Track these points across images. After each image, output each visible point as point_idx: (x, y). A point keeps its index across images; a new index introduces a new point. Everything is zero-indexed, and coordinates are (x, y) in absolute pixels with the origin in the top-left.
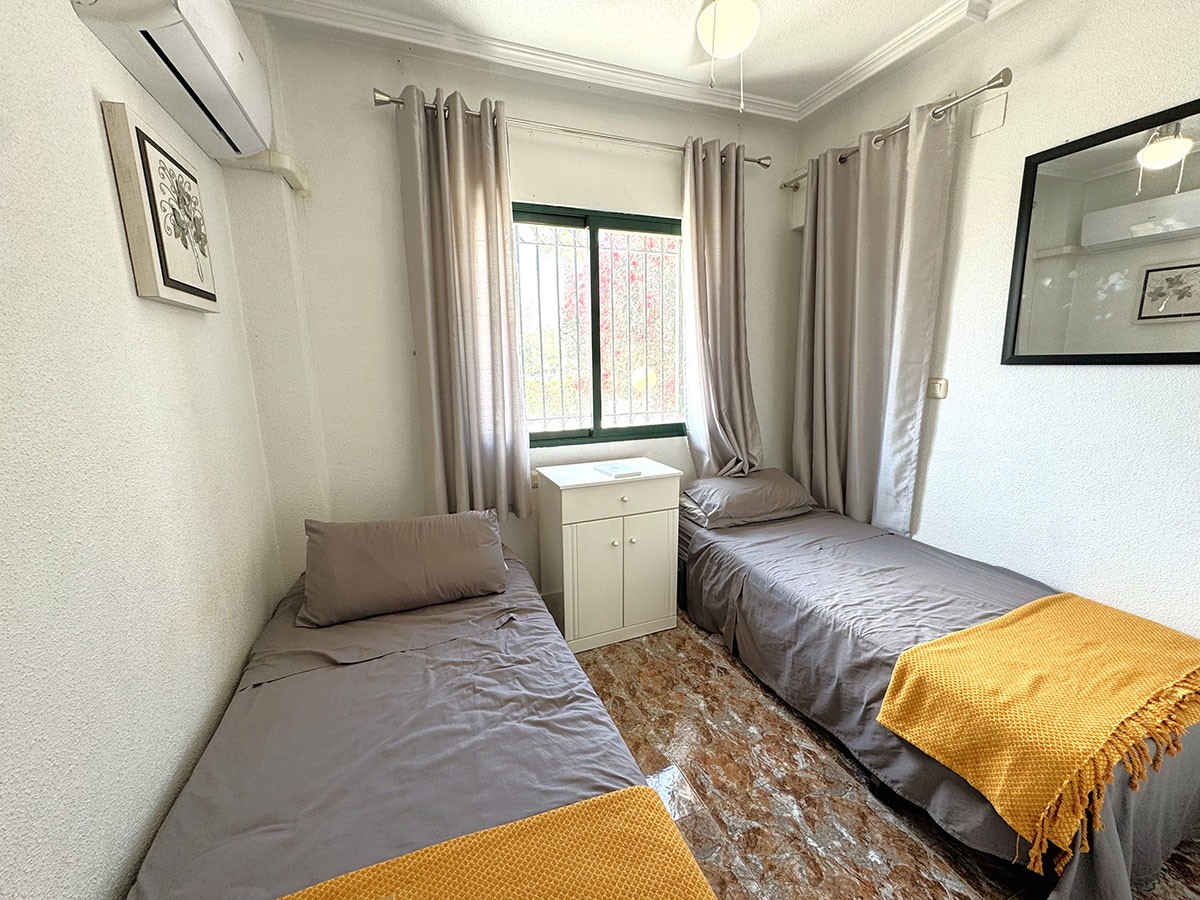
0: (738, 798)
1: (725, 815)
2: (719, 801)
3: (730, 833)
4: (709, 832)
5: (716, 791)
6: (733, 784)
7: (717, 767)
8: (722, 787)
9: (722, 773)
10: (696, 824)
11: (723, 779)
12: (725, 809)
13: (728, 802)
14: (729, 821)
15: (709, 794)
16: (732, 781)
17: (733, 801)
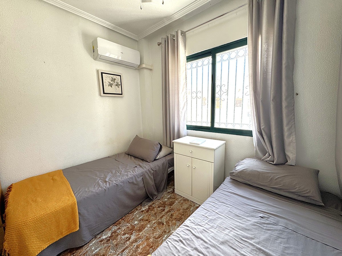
0: (134, 253)
1: (127, 251)
2: (132, 248)
3: (120, 254)
4: (120, 248)
5: (136, 246)
6: (140, 250)
7: (145, 244)
8: (138, 247)
9: (143, 246)
10: (122, 243)
11: (141, 247)
12: (129, 250)
13: (131, 251)
14: (125, 252)
15: (134, 244)
16: (141, 250)
17: (133, 252)
